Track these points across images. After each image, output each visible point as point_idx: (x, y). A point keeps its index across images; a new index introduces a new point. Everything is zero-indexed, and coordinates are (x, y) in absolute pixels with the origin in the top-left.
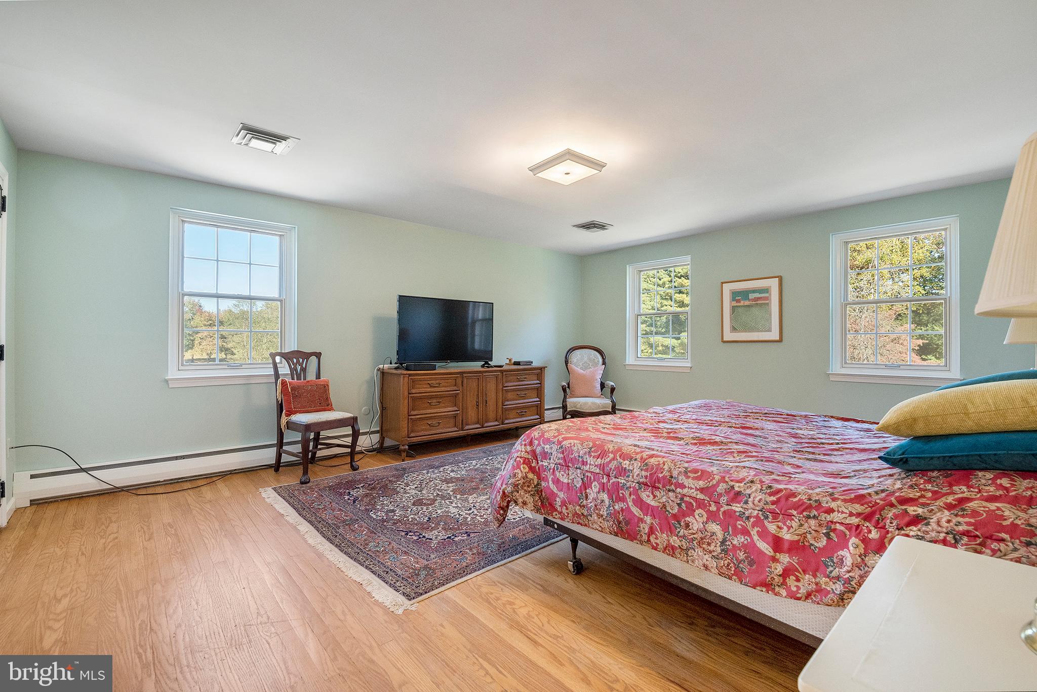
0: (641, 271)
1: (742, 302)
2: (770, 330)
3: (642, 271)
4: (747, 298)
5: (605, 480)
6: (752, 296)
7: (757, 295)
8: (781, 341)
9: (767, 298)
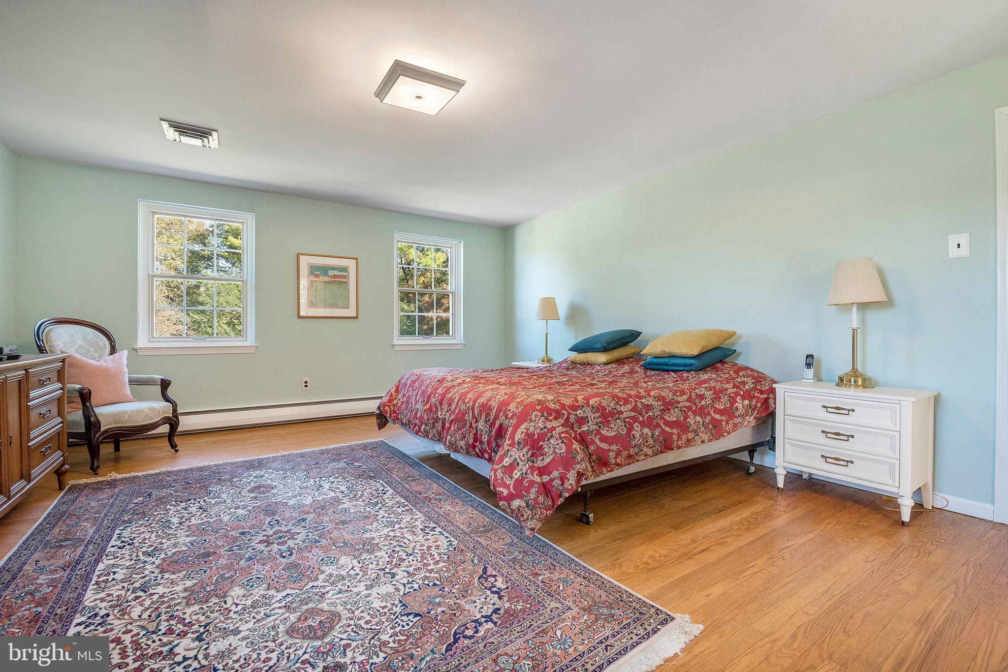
0: (154, 213)
1: (321, 277)
2: (348, 307)
3: (158, 213)
4: (326, 274)
5: (641, 419)
6: (331, 273)
7: (336, 273)
8: (356, 318)
9: (345, 277)
